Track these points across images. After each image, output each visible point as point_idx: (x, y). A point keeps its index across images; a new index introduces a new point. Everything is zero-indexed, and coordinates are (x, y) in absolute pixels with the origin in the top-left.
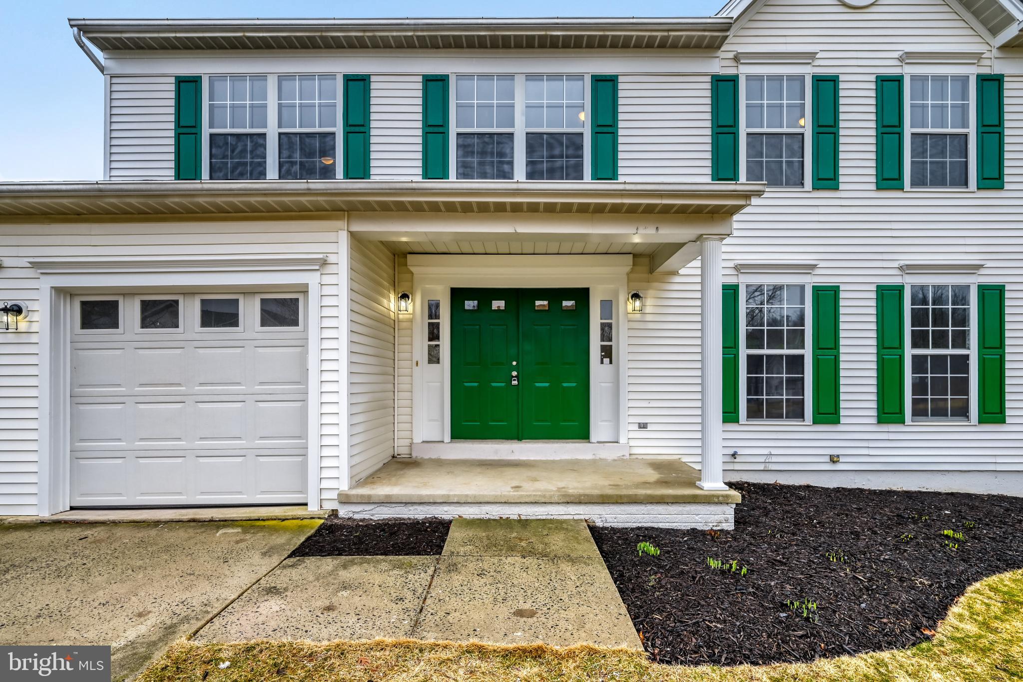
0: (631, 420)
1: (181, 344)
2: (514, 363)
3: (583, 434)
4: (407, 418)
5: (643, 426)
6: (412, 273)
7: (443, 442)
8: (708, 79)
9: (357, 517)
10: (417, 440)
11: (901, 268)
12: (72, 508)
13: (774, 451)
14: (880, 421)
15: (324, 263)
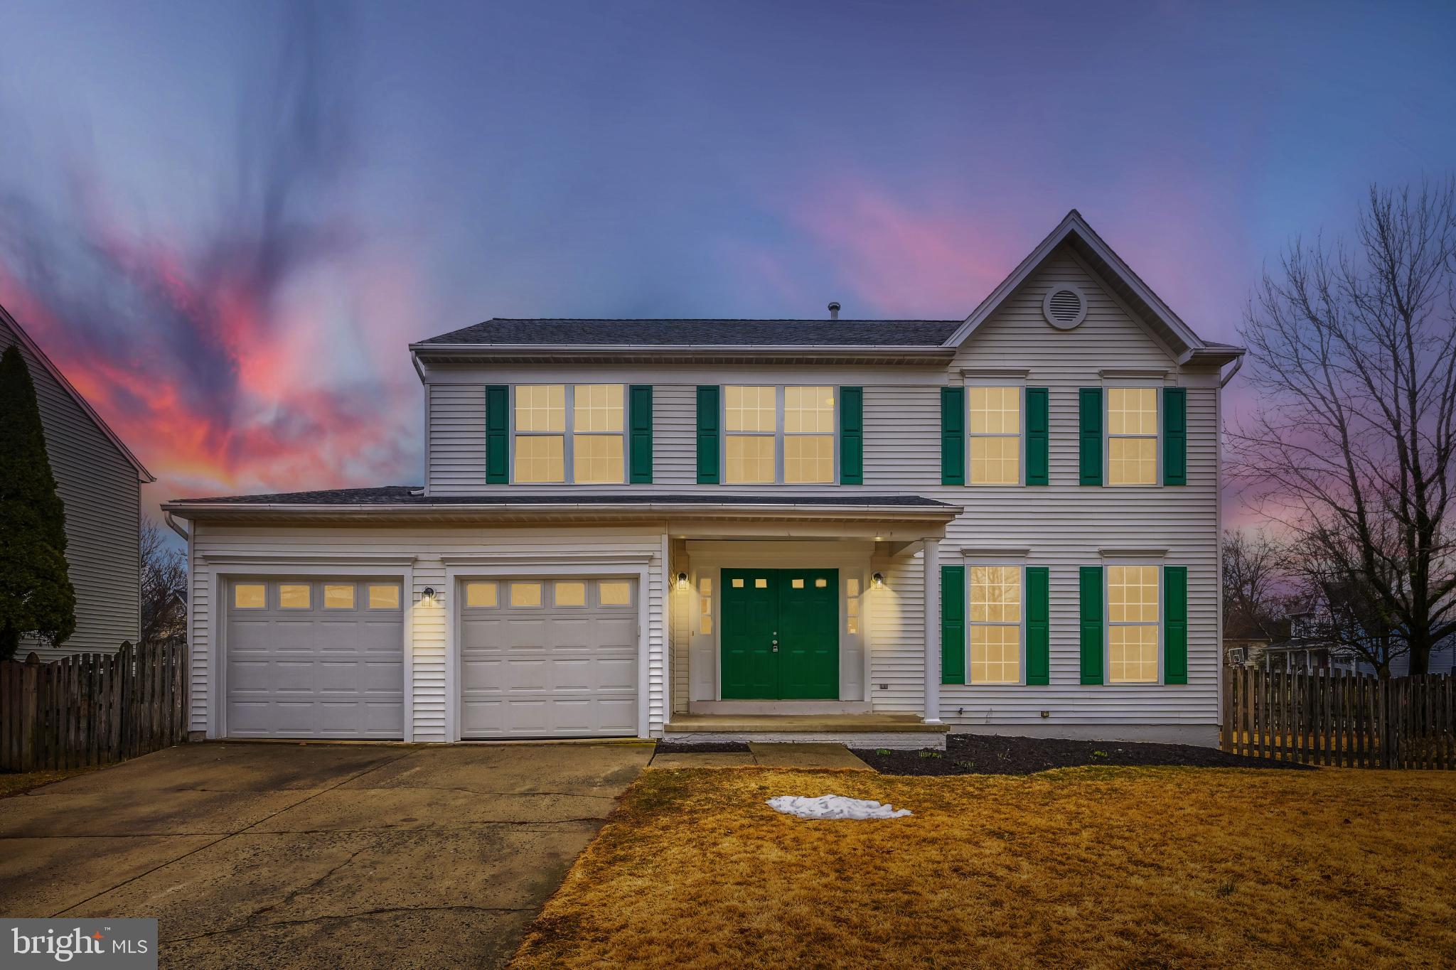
0: (874, 681)
1: (543, 617)
2: (775, 633)
3: (834, 695)
4: (685, 680)
5: (884, 687)
6: (689, 556)
7: (715, 700)
8: (939, 390)
9: (676, 742)
10: (693, 699)
11: (1100, 552)
12: (462, 739)
13: (994, 708)
14: (1084, 682)
15: (651, 558)
